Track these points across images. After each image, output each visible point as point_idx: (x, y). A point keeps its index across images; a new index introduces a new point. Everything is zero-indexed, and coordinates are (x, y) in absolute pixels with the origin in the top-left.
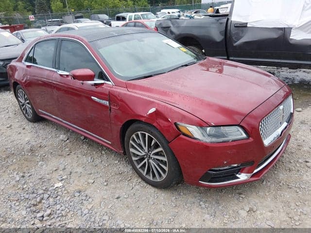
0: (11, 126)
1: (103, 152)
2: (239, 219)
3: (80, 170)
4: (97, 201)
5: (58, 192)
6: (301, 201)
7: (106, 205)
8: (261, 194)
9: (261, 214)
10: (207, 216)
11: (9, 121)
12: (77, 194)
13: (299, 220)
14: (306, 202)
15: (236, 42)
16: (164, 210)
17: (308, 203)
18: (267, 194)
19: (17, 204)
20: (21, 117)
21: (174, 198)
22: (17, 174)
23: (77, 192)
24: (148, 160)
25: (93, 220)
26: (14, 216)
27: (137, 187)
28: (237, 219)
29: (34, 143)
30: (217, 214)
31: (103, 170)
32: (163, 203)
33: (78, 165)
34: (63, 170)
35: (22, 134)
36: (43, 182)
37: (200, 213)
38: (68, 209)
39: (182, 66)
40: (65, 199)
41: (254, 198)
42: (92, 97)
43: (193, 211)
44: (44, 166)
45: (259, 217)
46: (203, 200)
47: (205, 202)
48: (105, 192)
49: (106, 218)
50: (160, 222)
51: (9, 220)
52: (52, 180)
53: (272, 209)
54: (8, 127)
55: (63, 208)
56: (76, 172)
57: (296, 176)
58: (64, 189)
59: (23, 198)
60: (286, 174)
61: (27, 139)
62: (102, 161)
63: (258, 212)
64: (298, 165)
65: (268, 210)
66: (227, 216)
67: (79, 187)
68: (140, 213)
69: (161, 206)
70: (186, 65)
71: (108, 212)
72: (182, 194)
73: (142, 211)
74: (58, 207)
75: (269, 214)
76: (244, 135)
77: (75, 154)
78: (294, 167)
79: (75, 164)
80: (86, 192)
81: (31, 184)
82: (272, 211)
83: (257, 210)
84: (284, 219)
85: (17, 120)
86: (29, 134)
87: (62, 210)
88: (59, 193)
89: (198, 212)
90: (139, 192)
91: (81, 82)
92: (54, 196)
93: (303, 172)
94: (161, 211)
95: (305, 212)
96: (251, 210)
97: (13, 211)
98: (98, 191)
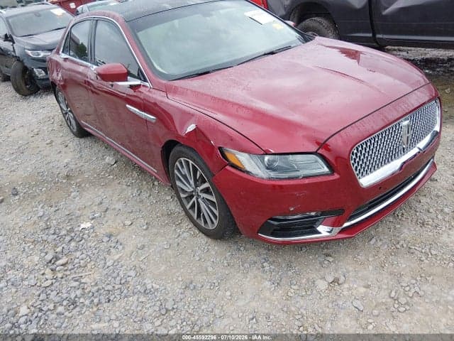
0: (52, 142)
1: (156, 183)
2: (312, 293)
3: (119, 206)
4: (128, 250)
5: (83, 235)
6: (423, 275)
7: (138, 256)
8: (361, 258)
9: (349, 289)
10: (267, 284)
11: (51, 136)
12: (106, 239)
13: (407, 303)
14: (429, 276)
15: (387, 8)
16: (210, 269)
17: (433, 279)
18: (370, 259)
19: (32, 247)
20: (66, 129)
21: (230, 253)
22: (42, 208)
23: (107, 236)
24: (197, 199)
25: (115, 275)
26: (25, 261)
27: (185, 235)
28: (309, 293)
29: (73, 167)
30: (283, 281)
31: (149, 208)
32: (212, 260)
33: (119, 200)
34: (99, 204)
35: (63, 154)
36: (71, 219)
37: (259, 278)
38: (90, 258)
39: (265, 54)
40: (89, 244)
41: (348, 264)
42: (128, 106)
43: (251, 275)
44: (78, 198)
45: (345, 293)
46: (270, 260)
47: (271, 264)
48: (142, 239)
49: (132, 273)
50: (200, 286)
51: (17, 266)
52: (82, 217)
53: (369, 283)
54: (47, 144)
55: (84, 256)
56: (114, 209)
57: (430, 234)
58: (92, 230)
59: (40, 239)
60: (415, 230)
61: (66, 161)
62: (150, 195)
63: (346, 286)
64: (439, 217)
65: (362, 283)
66: (296, 287)
67: (111, 229)
68: (178, 271)
69: (209, 264)
70: (272, 53)
71: (137, 266)
72: (242, 249)
73: (181, 269)
74: (78, 254)
75: (362, 290)
76: (326, 169)
77: (119, 183)
78: (433, 219)
79: (115, 198)
80: (118, 238)
81: (54, 222)
82: (368, 287)
83: (345, 282)
84: (384, 300)
85: (61, 135)
86: (71, 154)
87: (82, 259)
88: (85, 236)
89: (256, 277)
90: (185, 242)
91: (111, 83)
92: (78, 239)
93: (444, 229)
94: (207, 270)
95: (421, 293)
96: (336, 281)
97: (24, 255)
98: (134, 237)
